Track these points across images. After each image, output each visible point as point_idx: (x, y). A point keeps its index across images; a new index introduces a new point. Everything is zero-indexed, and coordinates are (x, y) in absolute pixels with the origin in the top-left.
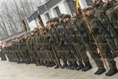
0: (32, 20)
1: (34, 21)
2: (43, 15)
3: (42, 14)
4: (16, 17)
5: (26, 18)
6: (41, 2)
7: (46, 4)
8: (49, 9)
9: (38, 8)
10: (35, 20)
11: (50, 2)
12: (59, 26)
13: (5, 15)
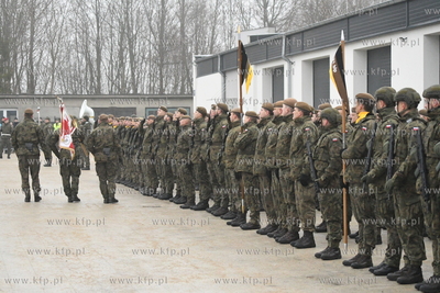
0: (214, 71)
1: (217, 76)
2: (260, 68)
3: (256, 64)
4: (147, 43)
5: (194, 59)
6: (248, 25)
7: (289, 37)
8: (292, 56)
9: (253, 38)
10: (224, 74)
11: (306, 34)
12: (409, 121)
13: (116, 23)
